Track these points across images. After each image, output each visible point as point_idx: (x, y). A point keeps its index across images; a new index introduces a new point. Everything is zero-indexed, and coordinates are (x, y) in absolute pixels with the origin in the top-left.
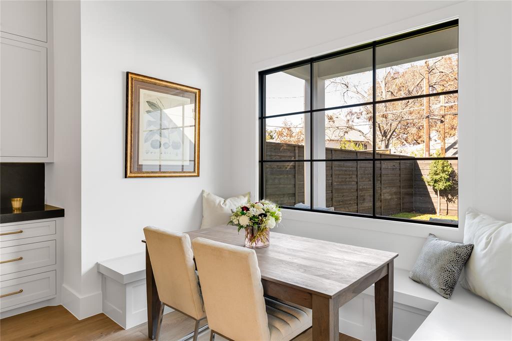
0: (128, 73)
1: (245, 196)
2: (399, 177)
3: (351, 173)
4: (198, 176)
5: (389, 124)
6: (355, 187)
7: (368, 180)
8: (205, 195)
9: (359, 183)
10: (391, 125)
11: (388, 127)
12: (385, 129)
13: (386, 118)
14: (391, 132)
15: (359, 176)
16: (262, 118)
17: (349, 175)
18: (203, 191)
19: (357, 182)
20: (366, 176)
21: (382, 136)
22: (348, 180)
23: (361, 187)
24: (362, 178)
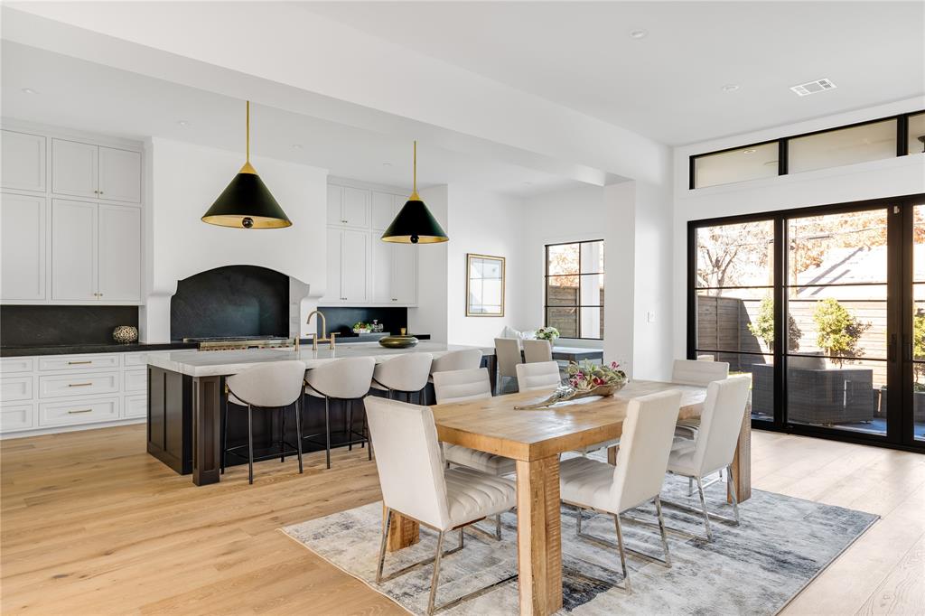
0: (467, 255)
4: (504, 316)
8: (507, 329)
16: (547, 276)
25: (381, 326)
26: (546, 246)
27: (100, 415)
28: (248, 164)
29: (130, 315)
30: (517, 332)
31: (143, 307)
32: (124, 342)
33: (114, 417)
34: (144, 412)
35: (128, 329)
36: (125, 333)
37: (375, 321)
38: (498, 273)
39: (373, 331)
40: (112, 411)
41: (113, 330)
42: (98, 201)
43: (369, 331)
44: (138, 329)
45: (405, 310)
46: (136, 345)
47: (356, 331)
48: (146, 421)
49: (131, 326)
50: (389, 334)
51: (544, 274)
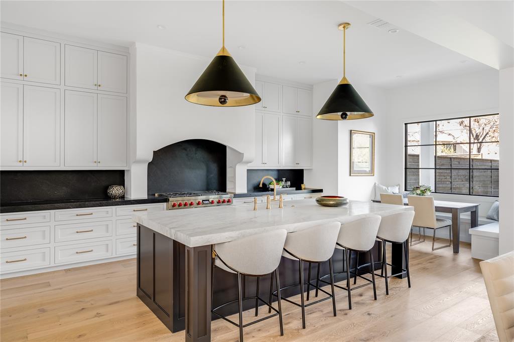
0: (351, 131)
1: (397, 186)
2: (490, 179)
3: (446, 174)
4: (374, 175)
5: (481, 128)
6: (450, 186)
7: (460, 180)
8: (377, 185)
9: (453, 183)
10: (483, 129)
11: (481, 130)
12: (477, 132)
13: (478, 122)
14: (484, 135)
15: (453, 177)
16: (406, 146)
17: (444, 176)
18: (375, 184)
19: (451, 183)
20: (459, 177)
21: (474, 139)
22: (443, 180)
23: (454, 186)
24: (456, 179)
25: (289, 183)
26: (406, 124)
27: (99, 255)
28: (224, 48)
29: (119, 177)
30: (384, 187)
31: (128, 171)
32: (115, 198)
33: (109, 255)
34: (135, 250)
35: (118, 187)
36: (115, 190)
37: (284, 179)
38: (368, 144)
39: (283, 187)
40: (107, 251)
41: (107, 188)
42: (97, 92)
43: (281, 187)
44: (124, 187)
45: (302, 170)
46: (123, 201)
47: (271, 187)
48: (136, 257)
49: (120, 185)
50: (295, 188)
51: (404, 145)
